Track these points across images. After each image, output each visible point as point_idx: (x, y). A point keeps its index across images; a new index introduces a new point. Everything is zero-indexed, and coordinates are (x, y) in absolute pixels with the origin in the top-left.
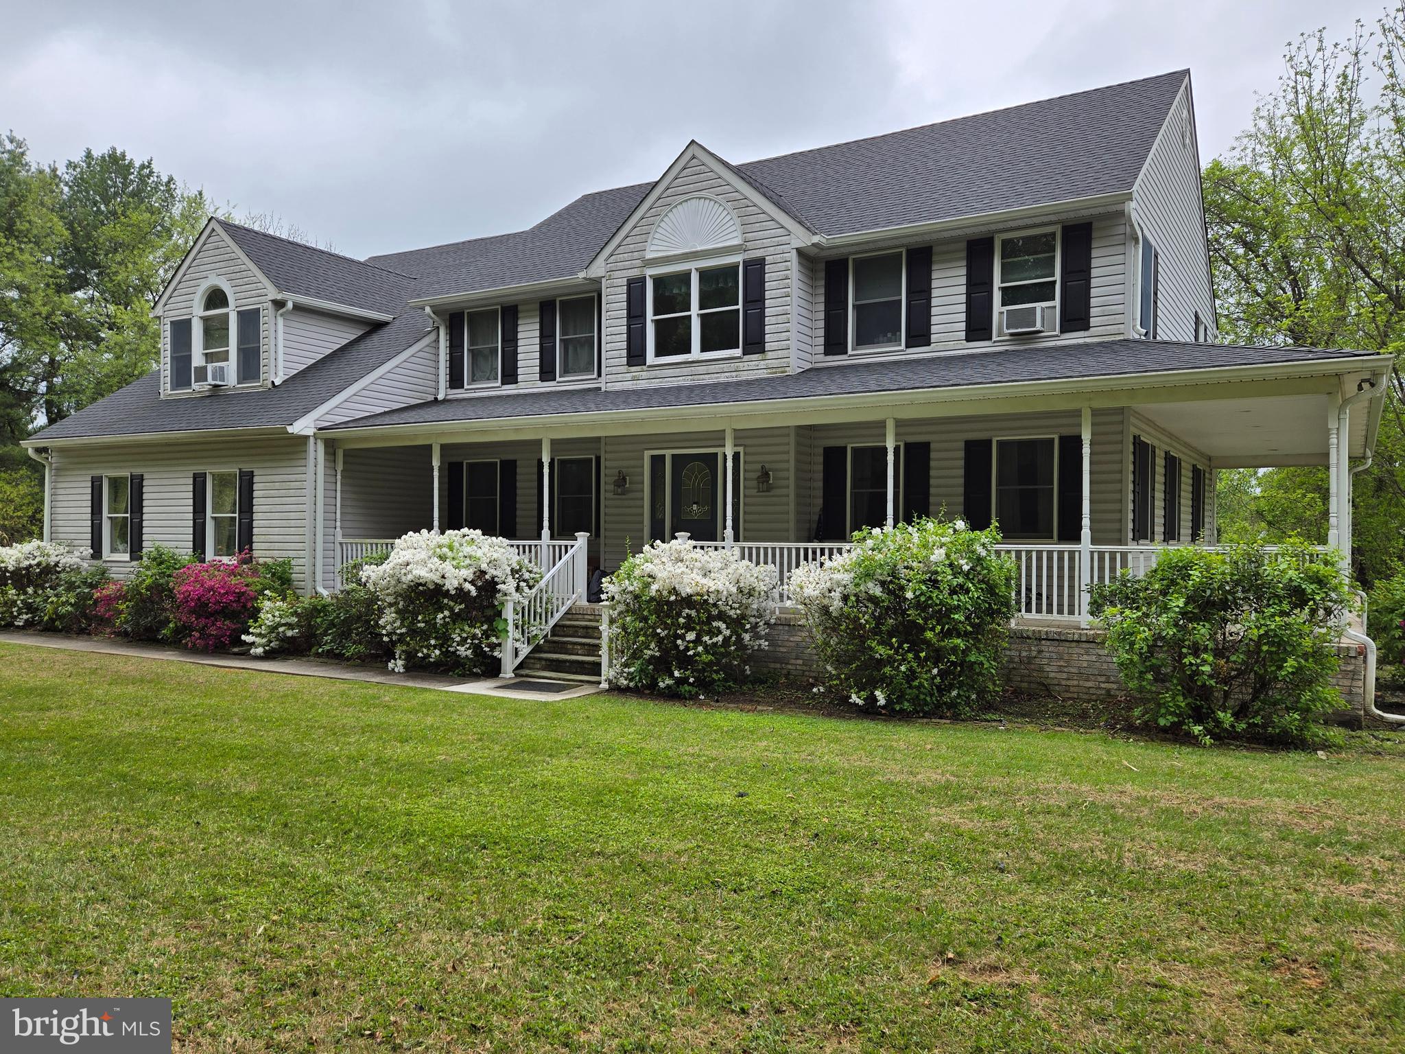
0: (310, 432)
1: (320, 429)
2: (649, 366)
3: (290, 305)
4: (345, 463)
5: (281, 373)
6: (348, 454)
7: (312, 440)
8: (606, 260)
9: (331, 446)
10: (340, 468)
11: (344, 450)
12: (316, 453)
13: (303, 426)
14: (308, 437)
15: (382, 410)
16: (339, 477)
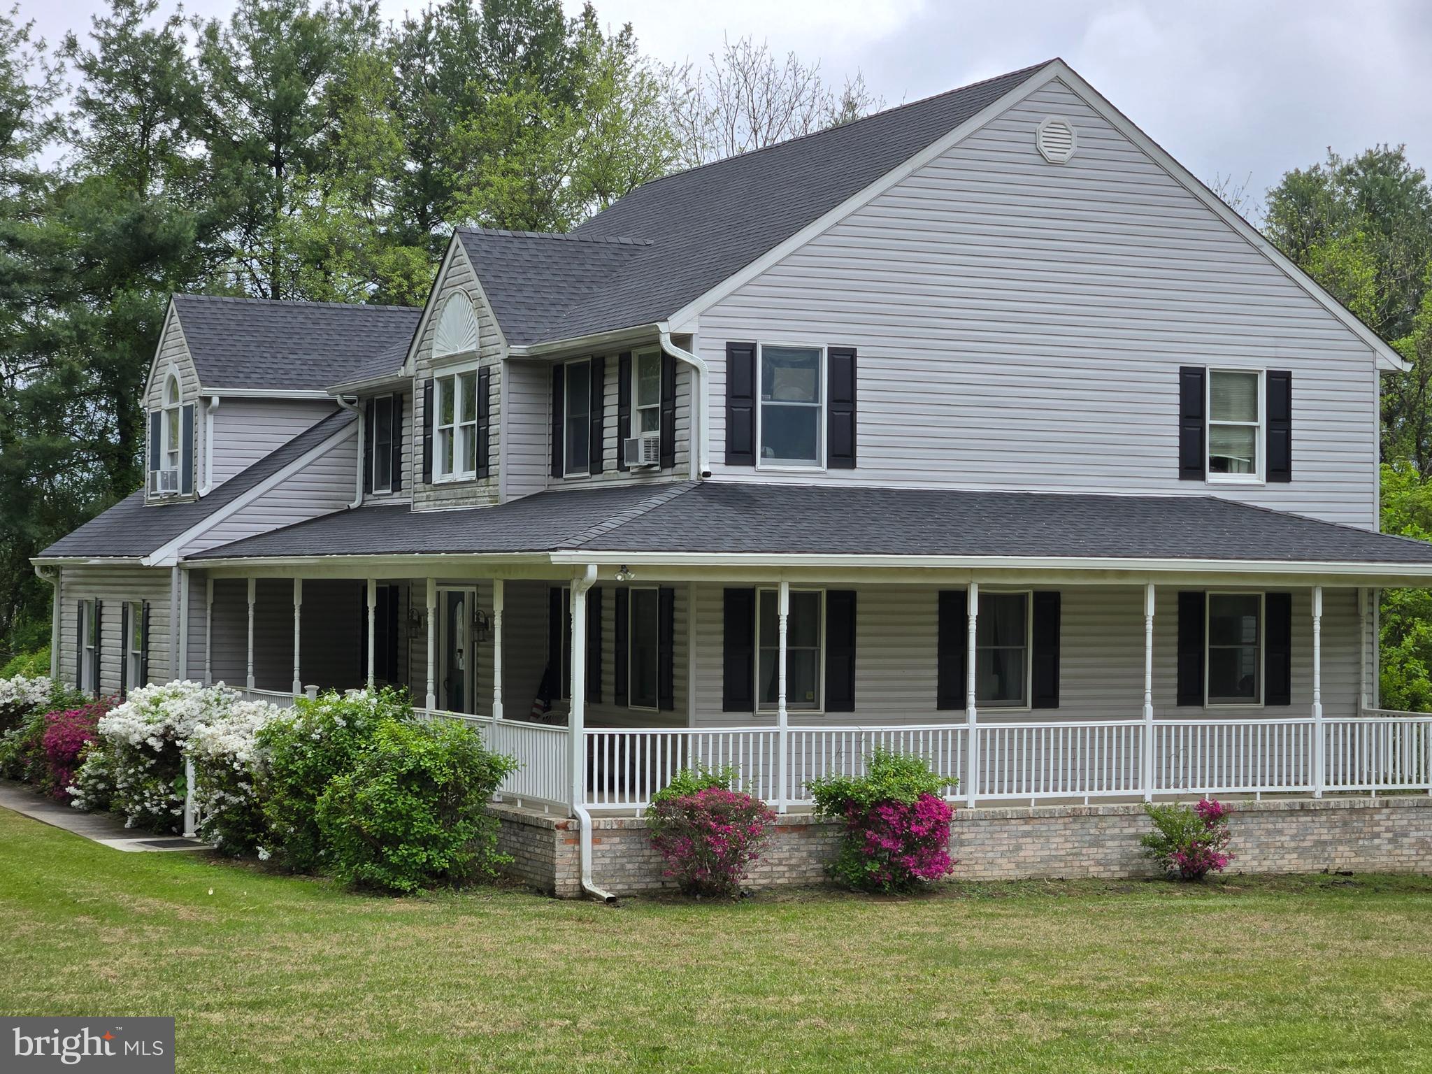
0: (172, 562)
1: (186, 558)
2: (436, 485)
3: (215, 401)
4: (215, 594)
5: (209, 482)
6: (217, 583)
7: (175, 571)
8: (415, 356)
9: (197, 577)
10: (210, 600)
11: (215, 581)
12: (180, 587)
13: (166, 556)
14: (170, 568)
15: (274, 527)
16: (209, 611)
